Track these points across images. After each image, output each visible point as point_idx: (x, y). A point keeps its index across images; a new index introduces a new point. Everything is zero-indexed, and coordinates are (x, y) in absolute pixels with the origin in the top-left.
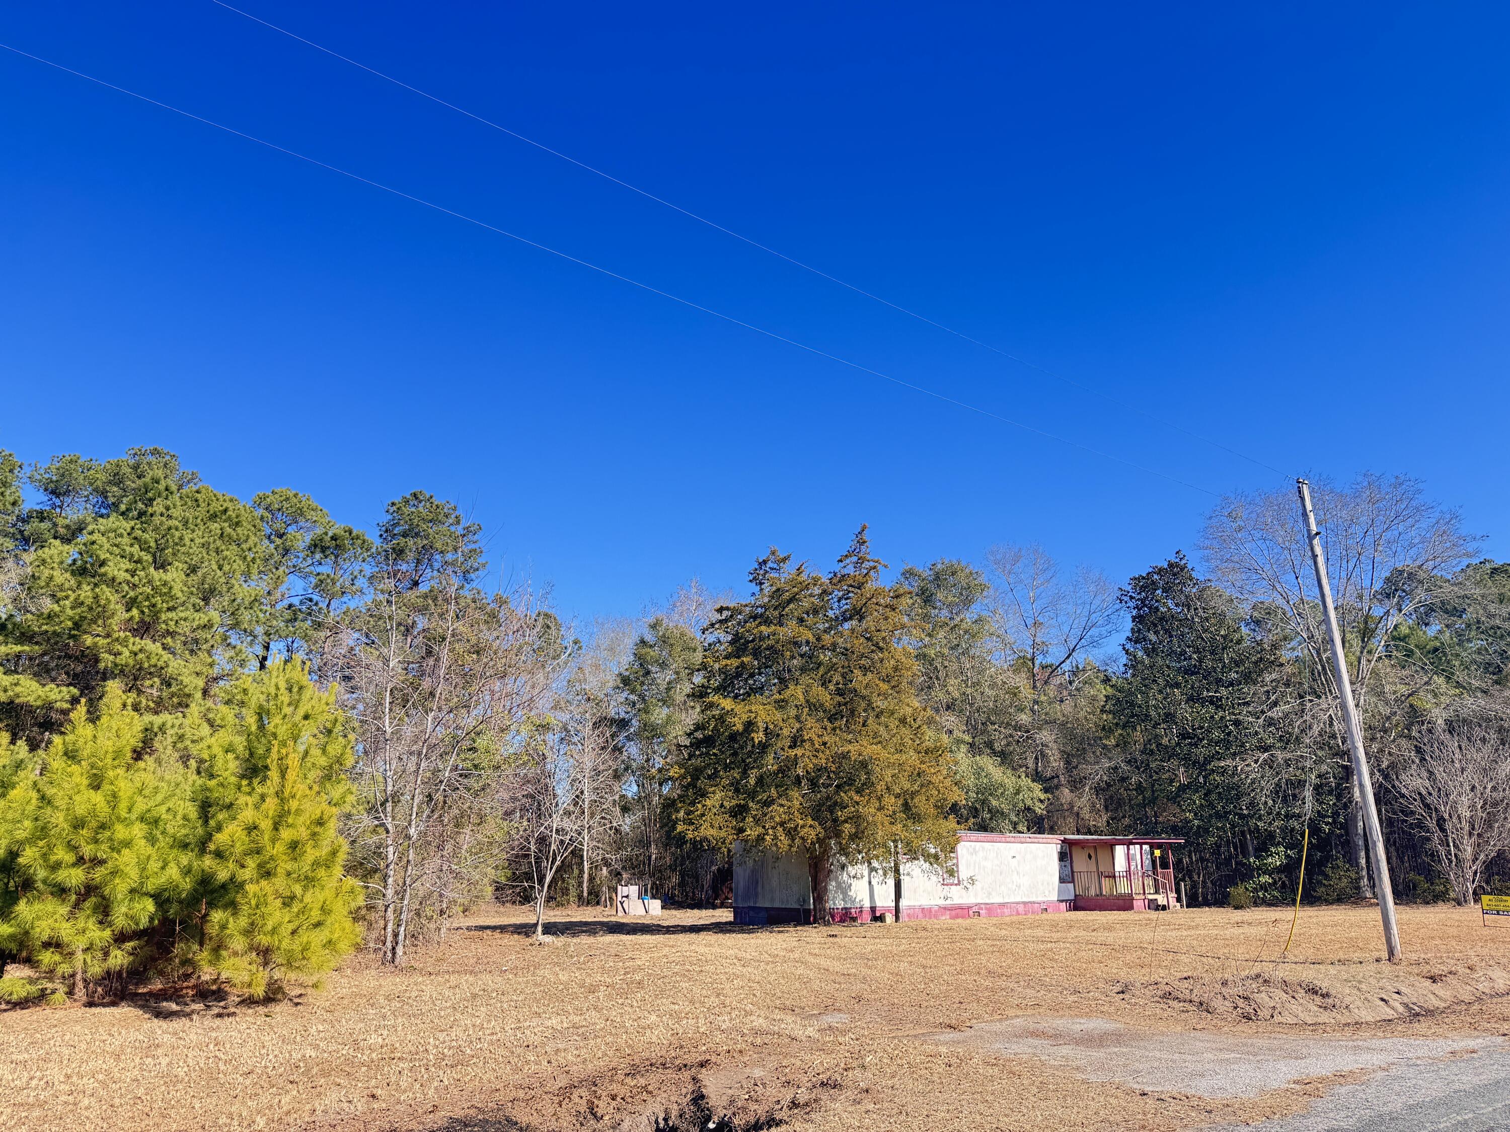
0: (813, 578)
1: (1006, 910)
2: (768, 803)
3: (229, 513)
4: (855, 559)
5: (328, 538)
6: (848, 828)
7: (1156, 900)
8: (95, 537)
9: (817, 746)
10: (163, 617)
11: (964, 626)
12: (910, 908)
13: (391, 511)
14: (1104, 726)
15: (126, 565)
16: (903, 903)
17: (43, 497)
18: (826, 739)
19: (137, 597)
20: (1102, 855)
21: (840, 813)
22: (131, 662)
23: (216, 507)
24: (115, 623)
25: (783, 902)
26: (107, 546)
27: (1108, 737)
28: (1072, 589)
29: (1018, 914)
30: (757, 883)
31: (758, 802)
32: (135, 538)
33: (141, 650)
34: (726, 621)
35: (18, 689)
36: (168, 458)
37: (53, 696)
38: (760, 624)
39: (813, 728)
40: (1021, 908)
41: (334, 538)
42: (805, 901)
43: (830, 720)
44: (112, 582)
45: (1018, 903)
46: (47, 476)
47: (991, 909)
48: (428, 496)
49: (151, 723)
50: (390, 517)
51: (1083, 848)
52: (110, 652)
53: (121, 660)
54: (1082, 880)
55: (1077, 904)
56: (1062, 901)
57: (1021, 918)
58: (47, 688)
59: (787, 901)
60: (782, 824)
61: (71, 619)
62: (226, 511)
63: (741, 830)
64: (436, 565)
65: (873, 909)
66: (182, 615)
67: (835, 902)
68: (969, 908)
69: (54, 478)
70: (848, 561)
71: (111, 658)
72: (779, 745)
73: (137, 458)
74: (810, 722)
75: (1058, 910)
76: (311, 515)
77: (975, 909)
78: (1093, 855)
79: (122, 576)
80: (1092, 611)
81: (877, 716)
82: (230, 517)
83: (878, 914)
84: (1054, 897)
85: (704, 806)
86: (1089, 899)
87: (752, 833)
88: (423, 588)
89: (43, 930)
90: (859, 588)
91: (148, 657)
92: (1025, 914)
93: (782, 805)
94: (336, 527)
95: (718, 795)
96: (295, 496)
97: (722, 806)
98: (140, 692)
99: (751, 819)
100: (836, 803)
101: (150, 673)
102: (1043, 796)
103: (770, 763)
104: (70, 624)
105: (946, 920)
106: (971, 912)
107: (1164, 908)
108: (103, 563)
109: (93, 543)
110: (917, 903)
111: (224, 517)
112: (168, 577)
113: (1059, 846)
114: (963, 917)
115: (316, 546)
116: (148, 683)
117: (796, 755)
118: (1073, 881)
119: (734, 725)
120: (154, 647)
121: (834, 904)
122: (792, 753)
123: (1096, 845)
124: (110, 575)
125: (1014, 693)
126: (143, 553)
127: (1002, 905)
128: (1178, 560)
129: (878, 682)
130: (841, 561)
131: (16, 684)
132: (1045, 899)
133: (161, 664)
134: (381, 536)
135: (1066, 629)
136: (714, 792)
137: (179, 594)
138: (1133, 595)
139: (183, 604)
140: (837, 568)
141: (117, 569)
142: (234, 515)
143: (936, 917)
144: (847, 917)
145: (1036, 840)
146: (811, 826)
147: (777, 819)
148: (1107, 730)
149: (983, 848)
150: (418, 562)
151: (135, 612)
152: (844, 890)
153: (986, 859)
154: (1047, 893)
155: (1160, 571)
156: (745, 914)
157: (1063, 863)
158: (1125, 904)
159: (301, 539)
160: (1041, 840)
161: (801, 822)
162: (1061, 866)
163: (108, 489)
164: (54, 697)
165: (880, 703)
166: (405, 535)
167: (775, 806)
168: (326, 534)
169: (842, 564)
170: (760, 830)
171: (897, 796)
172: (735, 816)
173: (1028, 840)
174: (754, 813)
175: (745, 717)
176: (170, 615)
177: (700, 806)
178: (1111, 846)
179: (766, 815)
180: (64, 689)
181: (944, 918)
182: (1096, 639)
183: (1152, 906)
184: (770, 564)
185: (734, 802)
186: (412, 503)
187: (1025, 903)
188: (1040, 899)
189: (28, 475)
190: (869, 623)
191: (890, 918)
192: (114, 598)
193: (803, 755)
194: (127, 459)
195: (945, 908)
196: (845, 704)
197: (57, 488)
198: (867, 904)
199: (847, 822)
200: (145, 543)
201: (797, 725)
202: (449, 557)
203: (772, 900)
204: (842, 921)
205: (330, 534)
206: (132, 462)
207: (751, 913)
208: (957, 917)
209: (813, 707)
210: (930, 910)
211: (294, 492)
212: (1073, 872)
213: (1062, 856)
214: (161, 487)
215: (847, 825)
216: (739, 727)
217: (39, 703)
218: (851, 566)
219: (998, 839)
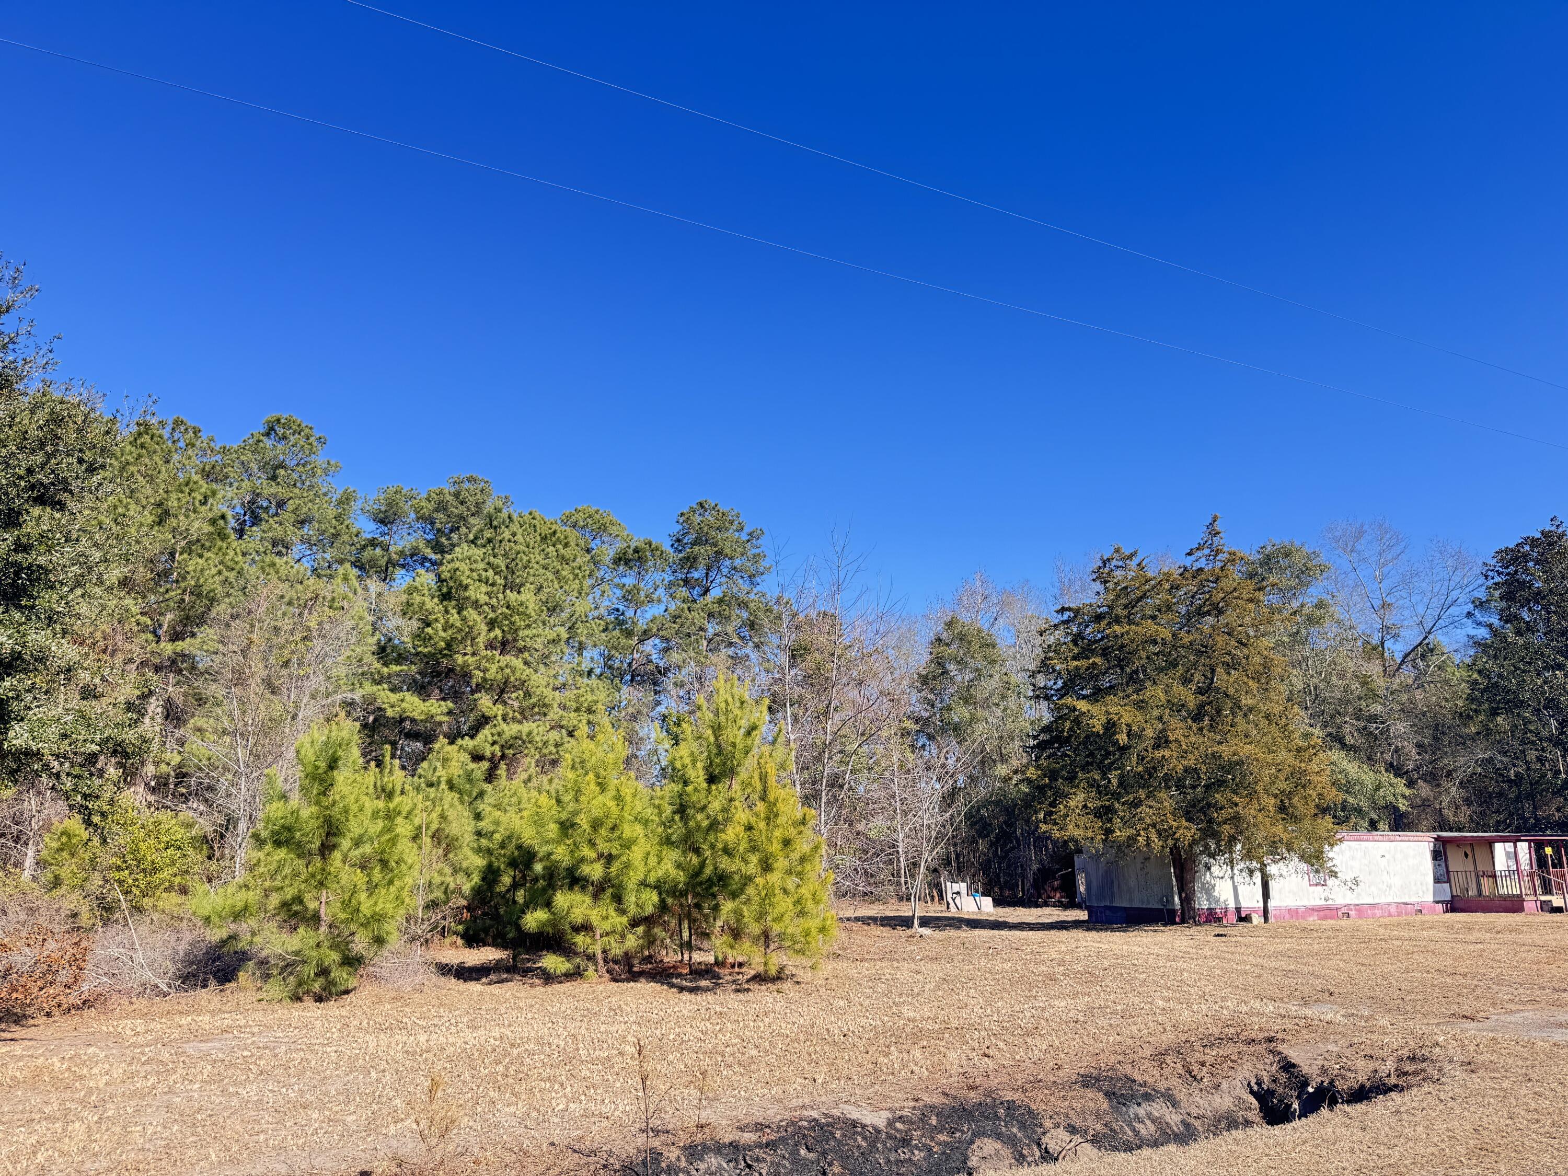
0: (1165, 574)
1: (1376, 911)
2: (1136, 804)
3: (558, 535)
4: (1207, 551)
5: (630, 551)
6: (1227, 829)
7: (1550, 901)
8: (457, 564)
9: (1184, 747)
10: (521, 634)
11: (1306, 611)
12: (1278, 908)
13: (681, 521)
14: (1461, 714)
15: (484, 588)
16: (1271, 904)
17: (372, 526)
18: (1193, 739)
19: (497, 617)
20: (1480, 853)
21: (1216, 815)
22: (499, 677)
23: (545, 530)
24: (481, 641)
25: (1143, 903)
26: (467, 573)
27: (1466, 725)
28: (1428, 565)
29: (1390, 915)
30: (1112, 882)
31: (1124, 804)
32: (489, 563)
33: (506, 666)
34: (1066, 622)
35: (404, 705)
36: (482, 484)
37: (433, 711)
38: (1109, 624)
39: (1178, 729)
40: (1393, 909)
41: (636, 551)
42: (1170, 901)
43: (1195, 720)
44: (476, 605)
45: (1389, 904)
46: (375, 507)
47: (1361, 910)
48: (713, 505)
49: (520, 732)
50: (681, 527)
51: (1458, 846)
52: (479, 668)
53: (490, 675)
54: (1458, 881)
55: (1454, 906)
56: (1438, 902)
57: (1395, 920)
58: (427, 704)
59: (1148, 901)
60: (1154, 825)
61: (443, 639)
62: (555, 532)
63: (1109, 832)
64: (725, 571)
65: (1238, 910)
66: (534, 631)
67: (1202, 903)
68: (1337, 909)
69: (383, 509)
70: (1199, 554)
71: (481, 674)
72: (1143, 746)
73: (456, 486)
74: (1174, 722)
75: (1433, 912)
76: (614, 530)
77: (1344, 910)
78: (1469, 853)
79: (483, 598)
80: (1451, 588)
81: (1245, 715)
82: (559, 538)
83: (1243, 915)
84: (1430, 898)
85: (1065, 807)
86: (1468, 900)
87: (1120, 834)
88: (715, 593)
89: (578, 916)
90: (1216, 582)
91: (513, 672)
92: (1398, 916)
93: (1151, 807)
94: (635, 539)
95: (1081, 796)
96: (597, 512)
97: (1085, 806)
98: (505, 703)
99: (1119, 820)
100: (1209, 805)
101: (514, 686)
102: (1407, 792)
103: (1132, 765)
104: (443, 644)
105: (1313, 920)
106: (1340, 913)
107: (1559, 910)
108: (466, 588)
109: (456, 570)
110: (1283, 904)
111: (554, 539)
112: (523, 597)
113: (1432, 844)
114: (1331, 919)
115: (620, 559)
116: (514, 695)
117: (1163, 757)
118: (1449, 881)
119: (1094, 727)
120: (518, 663)
121: (1199, 904)
122: (1159, 754)
123: (1472, 843)
124: (473, 598)
125: (1365, 682)
126: (497, 577)
127: (1373, 906)
128: (1553, 528)
129: (1246, 680)
130: (1189, 554)
131: (402, 701)
132: (1420, 900)
133: (524, 677)
134: (672, 545)
135: (1421, 609)
136: (1075, 794)
137: (533, 614)
138: (1500, 569)
139: (535, 622)
140: (1188, 561)
141: (478, 592)
142: (562, 537)
143: (1303, 917)
144: (1212, 917)
145: (1407, 838)
146: (1186, 828)
147: (1148, 821)
148: (1465, 717)
149: (1350, 847)
150: (708, 569)
151: (498, 632)
152: (1209, 890)
153: (1353, 858)
154: (1421, 894)
155: (1534, 542)
156: (1101, 913)
157: (1437, 863)
158: (1514, 905)
159: (608, 553)
160: (1411, 838)
161: (1175, 824)
162: (1435, 866)
163: (435, 516)
164: (435, 711)
165: (1246, 701)
166: (696, 542)
167: (1144, 807)
168: (629, 547)
169: (1193, 558)
170: (1133, 831)
171: (1276, 796)
172: (1100, 817)
173: (1398, 838)
174: (1122, 814)
175: (1103, 719)
176: (526, 632)
177: (1061, 806)
178: (1490, 843)
179: (1134, 817)
180: (442, 703)
181: (1311, 919)
182: (1456, 619)
183: (1545, 907)
184: (1114, 563)
185: (1099, 803)
186: (698, 512)
187: (1398, 904)
188: (1414, 899)
189: (360, 507)
190: (1230, 616)
191: (1257, 919)
192: (479, 619)
193: (1171, 757)
194: (448, 489)
195: (1313, 909)
196: (1210, 703)
197: (386, 517)
198: (1232, 905)
199: (1226, 823)
200: (498, 567)
201: (1160, 726)
202: (738, 562)
203: (1131, 900)
204: (1208, 921)
205: (632, 548)
206: (453, 490)
207: (1108, 913)
208: (1325, 918)
209: (1177, 707)
210: (1297, 911)
211: (595, 508)
212: (1448, 872)
213: (1437, 855)
214: (504, 514)
215: (1226, 826)
216: (1099, 729)
217: (423, 717)
218: (1203, 560)
219: (1365, 838)
